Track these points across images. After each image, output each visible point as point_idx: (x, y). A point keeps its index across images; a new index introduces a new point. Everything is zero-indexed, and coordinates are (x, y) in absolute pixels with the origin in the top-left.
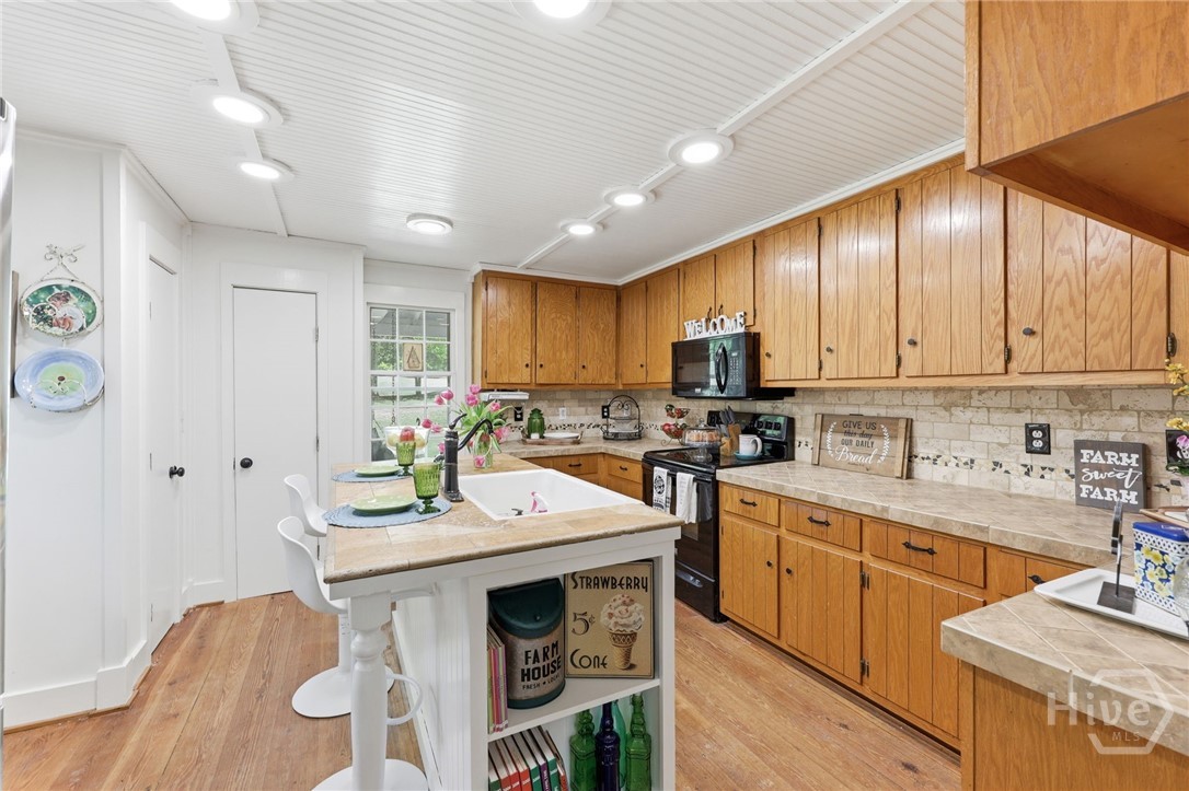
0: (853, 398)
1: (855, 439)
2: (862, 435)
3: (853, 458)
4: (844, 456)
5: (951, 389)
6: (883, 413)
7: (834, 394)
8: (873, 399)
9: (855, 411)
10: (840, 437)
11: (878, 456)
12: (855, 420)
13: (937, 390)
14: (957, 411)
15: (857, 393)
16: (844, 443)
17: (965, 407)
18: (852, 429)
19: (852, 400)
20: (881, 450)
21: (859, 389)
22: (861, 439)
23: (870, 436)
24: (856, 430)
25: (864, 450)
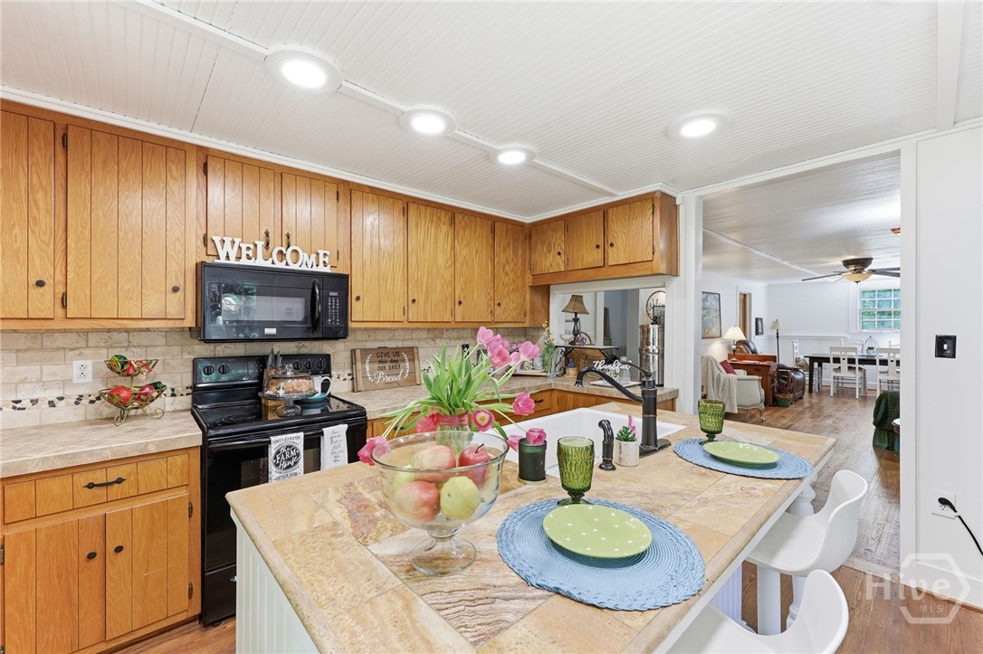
0: (380, 335)
1: (387, 365)
2: (392, 361)
3: (388, 379)
4: (381, 379)
5: (435, 329)
6: (400, 344)
7: (365, 333)
8: (394, 336)
9: (382, 345)
10: (376, 365)
11: (404, 373)
12: (385, 351)
13: (429, 330)
14: (437, 341)
15: (383, 332)
16: (380, 369)
17: (441, 338)
18: (384, 359)
19: (379, 337)
20: (405, 369)
21: (384, 329)
22: (391, 365)
23: (396, 361)
24: (386, 359)
25: (395, 371)
